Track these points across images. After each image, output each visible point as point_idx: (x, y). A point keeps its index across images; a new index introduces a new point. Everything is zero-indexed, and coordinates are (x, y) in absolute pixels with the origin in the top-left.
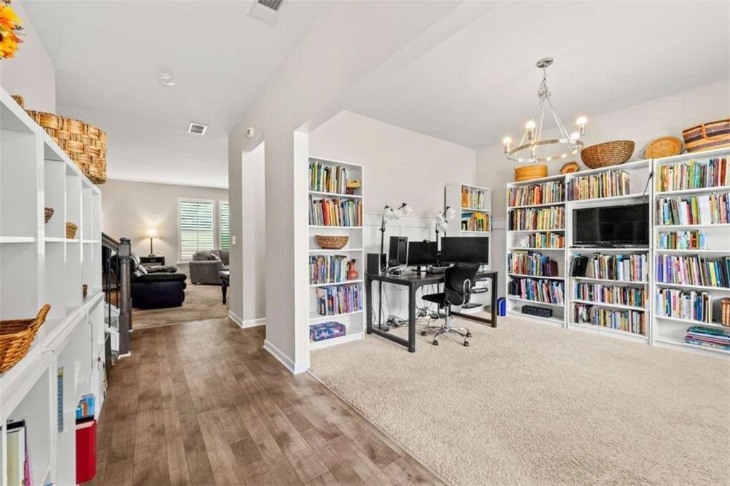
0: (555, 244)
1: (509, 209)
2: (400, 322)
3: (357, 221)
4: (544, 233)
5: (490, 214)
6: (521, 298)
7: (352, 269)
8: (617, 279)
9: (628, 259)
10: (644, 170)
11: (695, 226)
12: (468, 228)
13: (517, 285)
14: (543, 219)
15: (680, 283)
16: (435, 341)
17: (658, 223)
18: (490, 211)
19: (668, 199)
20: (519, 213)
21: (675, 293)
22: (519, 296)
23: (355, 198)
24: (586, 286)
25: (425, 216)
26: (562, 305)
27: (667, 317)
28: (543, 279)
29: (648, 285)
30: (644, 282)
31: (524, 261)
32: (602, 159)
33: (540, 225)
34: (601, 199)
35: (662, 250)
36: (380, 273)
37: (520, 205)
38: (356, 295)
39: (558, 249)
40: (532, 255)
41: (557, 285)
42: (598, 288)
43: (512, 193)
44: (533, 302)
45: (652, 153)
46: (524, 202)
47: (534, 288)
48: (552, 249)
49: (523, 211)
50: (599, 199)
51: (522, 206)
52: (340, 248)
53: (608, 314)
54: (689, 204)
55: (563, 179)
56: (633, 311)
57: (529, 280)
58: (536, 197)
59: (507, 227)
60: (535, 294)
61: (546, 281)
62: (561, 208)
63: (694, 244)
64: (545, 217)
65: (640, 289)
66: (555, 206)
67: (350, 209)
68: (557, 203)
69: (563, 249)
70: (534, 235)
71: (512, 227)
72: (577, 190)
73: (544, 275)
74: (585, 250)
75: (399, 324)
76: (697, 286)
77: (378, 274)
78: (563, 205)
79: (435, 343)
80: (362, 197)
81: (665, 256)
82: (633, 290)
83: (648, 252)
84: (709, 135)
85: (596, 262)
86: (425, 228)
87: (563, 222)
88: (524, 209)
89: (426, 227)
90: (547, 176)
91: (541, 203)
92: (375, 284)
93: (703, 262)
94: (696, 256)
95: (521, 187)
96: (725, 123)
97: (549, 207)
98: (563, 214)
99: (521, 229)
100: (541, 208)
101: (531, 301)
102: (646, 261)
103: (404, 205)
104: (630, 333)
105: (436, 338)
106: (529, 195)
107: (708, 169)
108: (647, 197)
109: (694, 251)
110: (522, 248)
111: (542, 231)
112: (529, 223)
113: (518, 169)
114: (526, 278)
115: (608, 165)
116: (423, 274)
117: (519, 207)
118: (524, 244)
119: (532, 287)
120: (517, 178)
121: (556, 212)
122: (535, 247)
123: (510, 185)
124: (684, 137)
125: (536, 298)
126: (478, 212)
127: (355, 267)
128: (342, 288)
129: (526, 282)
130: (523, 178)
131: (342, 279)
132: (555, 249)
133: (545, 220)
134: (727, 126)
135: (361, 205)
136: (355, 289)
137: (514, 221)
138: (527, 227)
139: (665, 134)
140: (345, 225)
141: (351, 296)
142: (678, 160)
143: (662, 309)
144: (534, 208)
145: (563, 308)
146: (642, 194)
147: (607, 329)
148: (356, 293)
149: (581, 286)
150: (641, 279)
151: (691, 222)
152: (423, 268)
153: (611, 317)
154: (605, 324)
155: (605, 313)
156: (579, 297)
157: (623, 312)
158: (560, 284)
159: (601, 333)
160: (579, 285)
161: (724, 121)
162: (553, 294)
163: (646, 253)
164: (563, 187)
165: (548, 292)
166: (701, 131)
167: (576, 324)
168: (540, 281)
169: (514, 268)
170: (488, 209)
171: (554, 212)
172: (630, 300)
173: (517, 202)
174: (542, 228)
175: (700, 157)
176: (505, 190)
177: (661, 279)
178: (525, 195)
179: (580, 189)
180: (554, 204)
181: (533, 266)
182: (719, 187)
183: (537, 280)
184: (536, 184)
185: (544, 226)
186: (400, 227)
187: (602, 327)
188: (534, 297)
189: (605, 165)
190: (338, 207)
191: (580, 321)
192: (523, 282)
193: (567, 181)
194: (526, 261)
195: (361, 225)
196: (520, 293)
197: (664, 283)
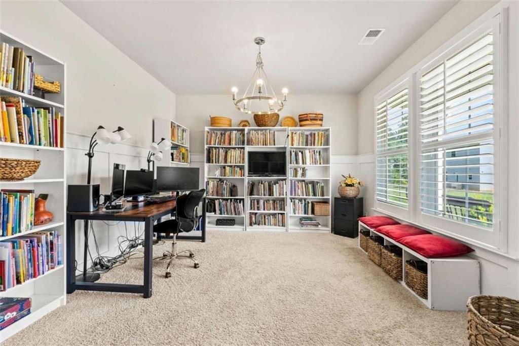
0: (238, 174)
1: (206, 147)
2: (109, 261)
3: (56, 139)
4: (231, 166)
5: (189, 149)
6: (215, 214)
7: (42, 209)
8: (273, 196)
9: (278, 183)
10: (284, 132)
11: (304, 166)
12: (175, 160)
13: (213, 205)
14: (231, 156)
15: (299, 196)
16: (167, 273)
17: (291, 163)
18: (189, 147)
19: (294, 150)
20: (214, 151)
21: (297, 201)
22: (213, 213)
23: (52, 106)
24: (256, 201)
25: (135, 145)
26: (243, 216)
27: (294, 215)
28: (231, 199)
29: (286, 198)
30: (285, 196)
31: (217, 186)
32: (267, 122)
33: (229, 160)
34: (265, 146)
35: (292, 178)
36: (92, 209)
37: (215, 145)
38: (51, 246)
39: (240, 177)
40: (223, 182)
41: (240, 202)
42: (261, 202)
43: (209, 135)
44: (225, 216)
45: (285, 124)
46: (218, 143)
47: (225, 206)
48: (236, 177)
49: (217, 150)
50: (263, 146)
51: (216, 146)
52: (22, 179)
53: (266, 217)
54: (302, 153)
55: (243, 130)
56: (279, 214)
57: (221, 201)
58: (227, 140)
59: (205, 160)
60: (225, 210)
61: (233, 200)
62: (242, 150)
63: (303, 175)
64: (232, 155)
65: (283, 200)
66: (238, 148)
67: (42, 120)
68: (240, 146)
69: (243, 177)
70: (224, 167)
71: (209, 160)
72: (252, 139)
73: (231, 196)
74: (256, 178)
75: (109, 264)
76: (305, 197)
77: (89, 211)
78: (244, 148)
79: (167, 275)
80: (65, 107)
81: (293, 181)
82: (278, 201)
83: (286, 179)
84: (311, 120)
85: (262, 185)
86: (135, 156)
87: (243, 159)
88: (218, 148)
89: (137, 157)
90: (231, 126)
91: (230, 145)
92: (79, 224)
93: (307, 184)
94: (304, 181)
95: (215, 131)
96: (315, 115)
97: (234, 148)
98: (244, 154)
99: (216, 163)
100: (230, 148)
101: (223, 215)
102: (285, 184)
103: (120, 129)
104: (278, 227)
105: (168, 270)
106: (221, 138)
107: (309, 137)
108: (286, 148)
109: (303, 178)
110: (216, 177)
111: (230, 164)
112: (221, 158)
113: (214, 118)
114: (219, 199)
115: (269, 126)
116: (141, 204)
117: (214, 146)
118: (217, 174)
119: (224, 205)
120: (212, 124)
121: (239, 152)
122: (225, 176)
123: (207, 129)
124: (299, 118)
125: (226, 213)
126: (182, 147)
127: (48, 205)
128: (23, 242)
129: (219, 202)
130: (216, 125)
131: (23, 227)
132: (238, 177)
133: (232, 158)
134: (316, 117)
135: (62, 118)
136: (50, 238)
137: (211, 156)
138: (220, 162)
139: (289, 115)
140: (31, 143)
141: (42, 250)
142: (299, 130)
143: (292, 211)
144: (225, 148)
145: (244, 217)
146: (283, 146)
147: (266, 226)
148: (52, 243)
149: (253, 201)
150: (283, 195)
151: (303, 164)
152: (141, 198)
153: (268, 219)
154: (265, 224)
155: (265, 217)
156: (251, 209)
157: (274, 215)
158: (242, 201)
159: (265, 230)
160: (251, 202)
161: (314, 114)
162: (238, 209)
163: (285, 179)
164: (244, 135)
165: (235, 208)
166: (307, 117)
167: (251, 227)
168: (229, 201)
169: (211, 192)
170: (187, 145)
171: (238, 152)
172: (277, 208)
173: (212, 143)
174: (231, 162)
175: (305, 130)
176: (203, 131)
177: (291, 194)
178: (218, 138)
179: (253, 139)
180: (238, 146)
181: (224, 190)
182: (313, 147)
183: (227, 200)
184: (226, 130)
185: (232, 162)
186: (109, 153)
187: (264, 226)
188: (224, 212)
189: (268, 126)
190: (18, 113)
191: (253, 224)
192: (217, 202)
193: (246, 132)
194: (219, 186)
195: (62, 146)
196: (215, 211)
197: (293, 196)
